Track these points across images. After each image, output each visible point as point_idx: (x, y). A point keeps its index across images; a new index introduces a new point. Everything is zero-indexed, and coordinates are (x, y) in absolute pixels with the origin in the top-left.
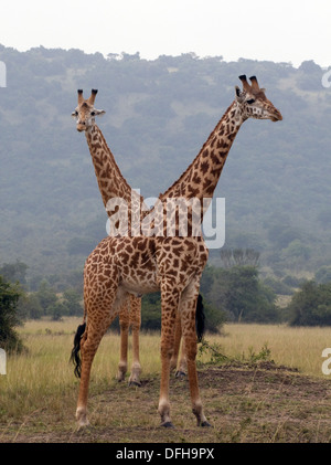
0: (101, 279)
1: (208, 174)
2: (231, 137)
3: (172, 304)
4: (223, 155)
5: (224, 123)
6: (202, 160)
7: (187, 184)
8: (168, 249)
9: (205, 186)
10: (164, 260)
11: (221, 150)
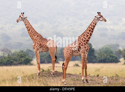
0: (69, 54)
1: (91, 32)
2: (95, 25)
3: (84, 58)
4: (94, 28)
5: (94, 22)
6: (89, 29)
7: (86, 34)
8: (83, 47)
9: (90, 34)
10: (82, 49)
11: (93, 27)
